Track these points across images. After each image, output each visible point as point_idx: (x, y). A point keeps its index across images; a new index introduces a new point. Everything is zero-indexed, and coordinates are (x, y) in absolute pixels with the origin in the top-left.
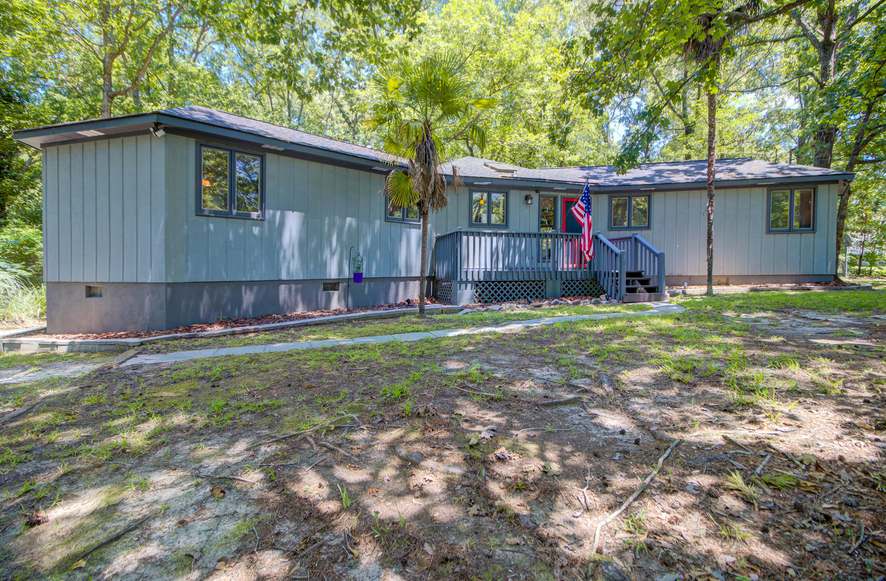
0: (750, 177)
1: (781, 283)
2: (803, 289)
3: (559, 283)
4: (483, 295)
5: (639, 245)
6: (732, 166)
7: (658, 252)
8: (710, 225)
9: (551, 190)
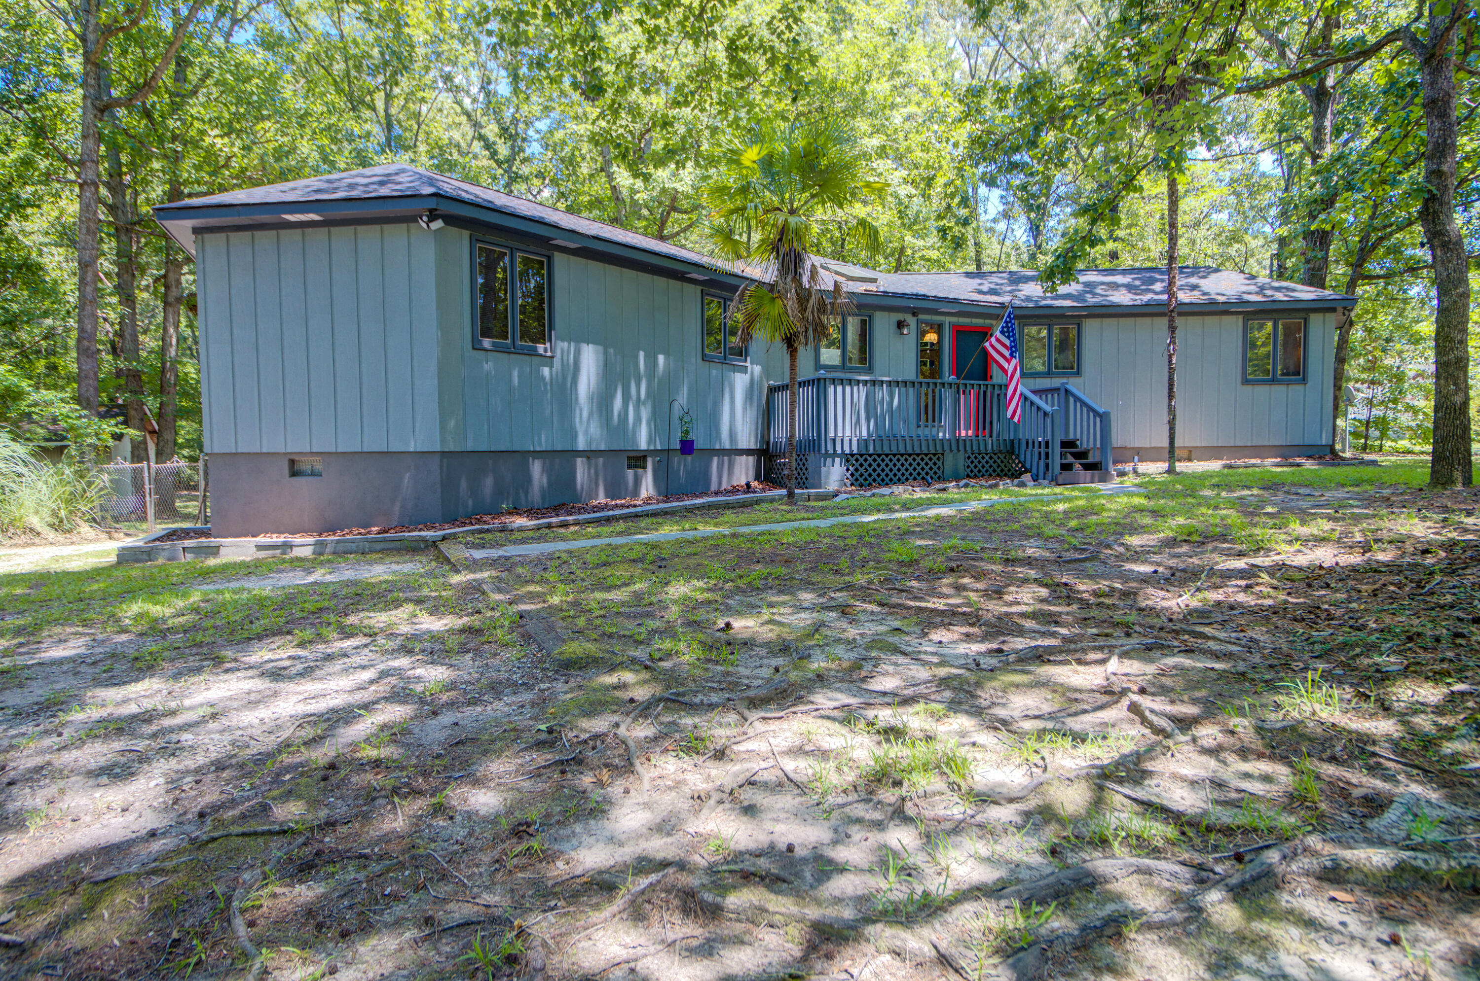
0: (1221, 299)
1: (1262, 458)
2: (1291, 465)
3: (961, 456)
4: (857, 475)
5: (1072, 400)
6: (1193, 280)
7: (1101, 410)
8: (1171, 371)
9: (935, 312)
